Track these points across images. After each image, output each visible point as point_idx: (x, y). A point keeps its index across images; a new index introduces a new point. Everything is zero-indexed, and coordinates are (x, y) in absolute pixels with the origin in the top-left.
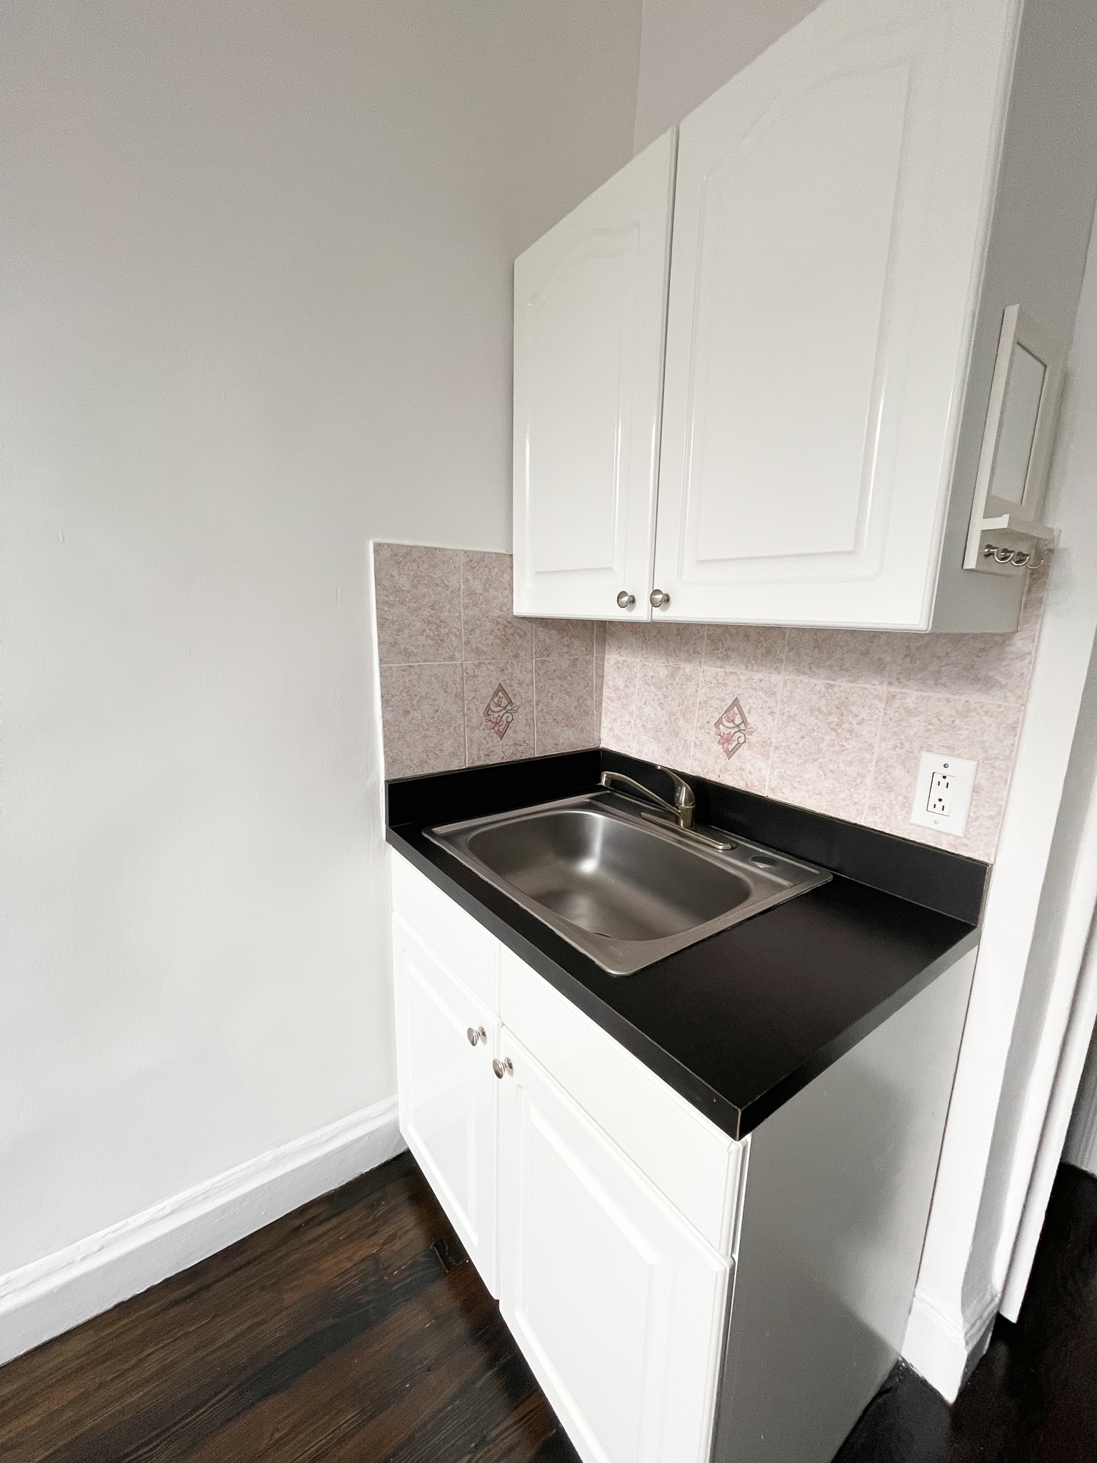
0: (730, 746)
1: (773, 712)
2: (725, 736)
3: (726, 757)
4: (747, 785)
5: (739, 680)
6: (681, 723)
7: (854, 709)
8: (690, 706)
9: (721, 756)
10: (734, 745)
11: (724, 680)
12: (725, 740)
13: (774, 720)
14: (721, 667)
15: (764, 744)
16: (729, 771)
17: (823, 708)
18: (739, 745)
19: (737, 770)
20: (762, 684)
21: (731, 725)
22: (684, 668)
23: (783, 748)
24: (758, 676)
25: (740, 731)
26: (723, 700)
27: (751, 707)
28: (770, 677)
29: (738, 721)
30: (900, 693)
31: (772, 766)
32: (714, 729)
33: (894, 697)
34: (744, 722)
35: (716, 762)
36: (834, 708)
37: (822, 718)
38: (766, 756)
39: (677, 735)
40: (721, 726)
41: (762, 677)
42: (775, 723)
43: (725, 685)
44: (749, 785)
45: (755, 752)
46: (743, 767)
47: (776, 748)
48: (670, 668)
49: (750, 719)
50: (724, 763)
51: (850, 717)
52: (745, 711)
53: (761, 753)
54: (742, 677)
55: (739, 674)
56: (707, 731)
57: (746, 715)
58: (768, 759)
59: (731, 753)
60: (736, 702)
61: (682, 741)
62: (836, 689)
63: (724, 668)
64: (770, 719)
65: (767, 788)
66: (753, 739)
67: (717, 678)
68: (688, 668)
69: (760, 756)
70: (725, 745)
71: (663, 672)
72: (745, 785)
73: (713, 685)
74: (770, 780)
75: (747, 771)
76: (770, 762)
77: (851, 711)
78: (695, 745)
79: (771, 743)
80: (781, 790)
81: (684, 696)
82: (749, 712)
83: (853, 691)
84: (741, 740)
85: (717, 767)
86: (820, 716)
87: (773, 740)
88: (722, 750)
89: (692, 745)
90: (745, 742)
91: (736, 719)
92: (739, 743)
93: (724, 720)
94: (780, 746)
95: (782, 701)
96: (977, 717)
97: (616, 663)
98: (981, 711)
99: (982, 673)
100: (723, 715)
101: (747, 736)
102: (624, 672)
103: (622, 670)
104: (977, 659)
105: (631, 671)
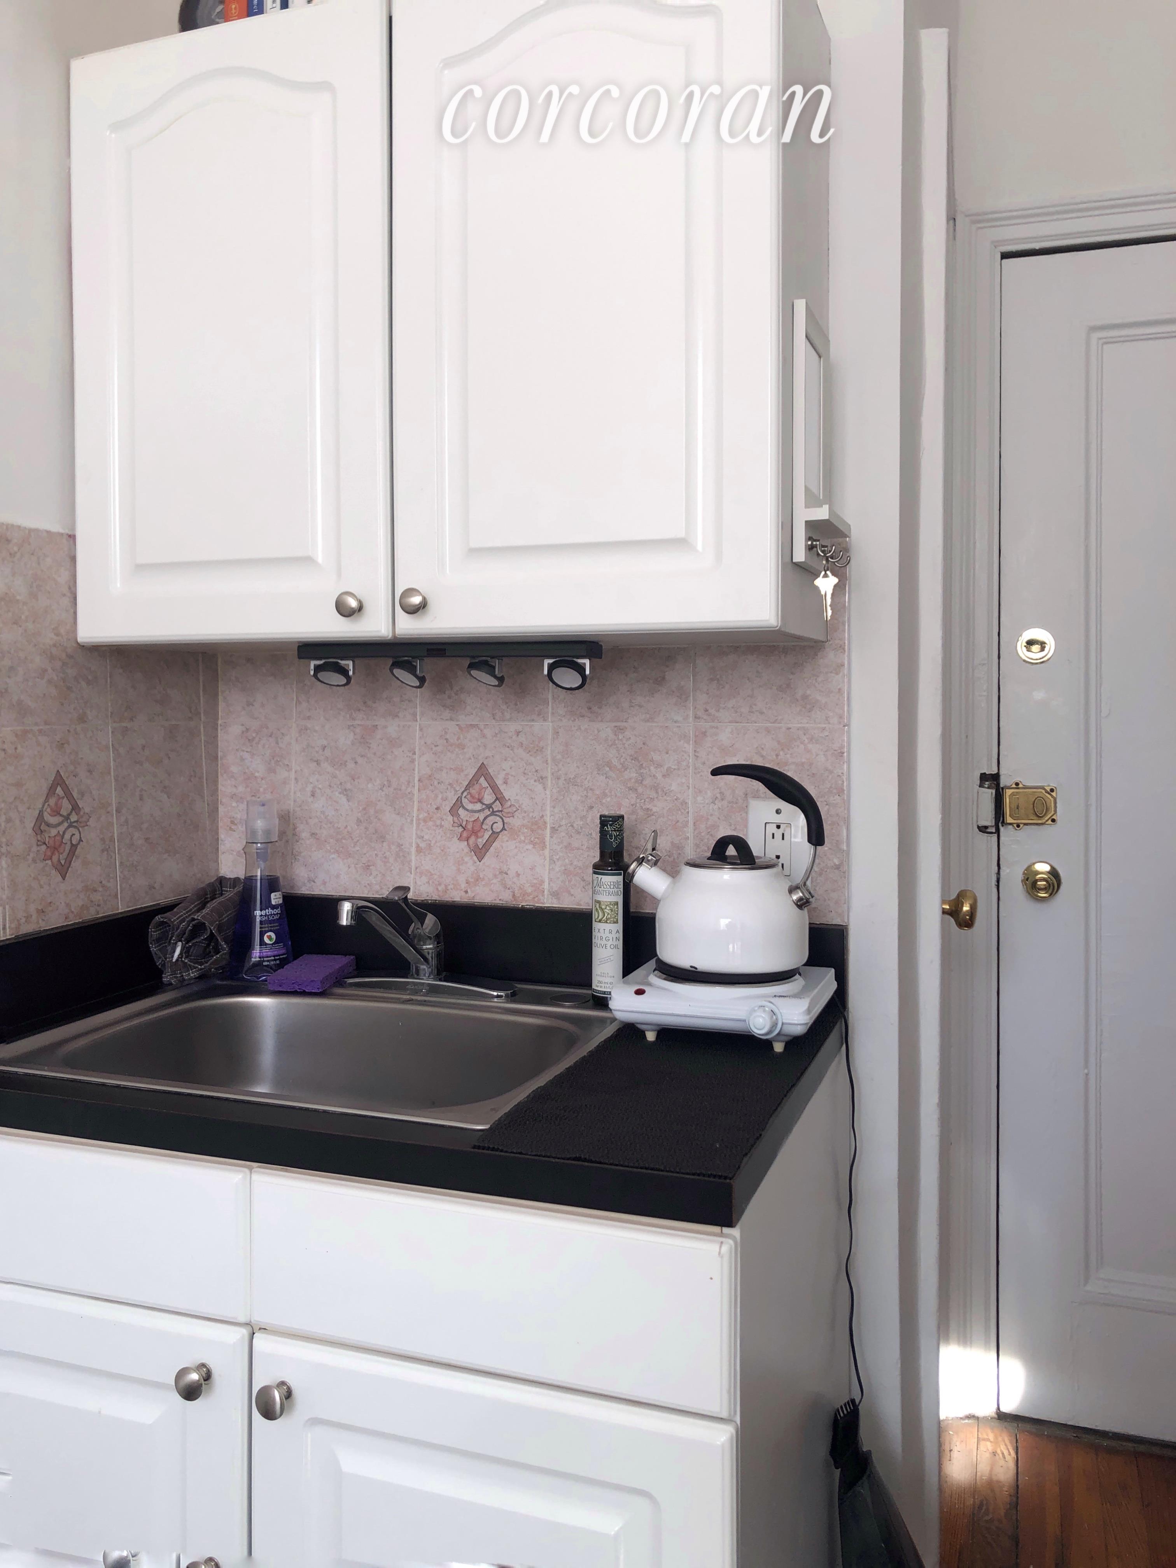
0: (480, 840)
1: (542, 778)
2: (470, 827)
3: (475, 858)
4: (514, 896)
5: (484, 736)
6: (389, 817)
7: (656, 757)
8: (403, 787)
9: (466, 859)
10: (486, 836)
11: (458, 739)
12: (469, 832)
13: (545, 788)
14: (451, 719)
15: (535, 827)
16: (483, 879)
17: (615, 762)
18: (495, 835)
19: (495, 876)
20: (522, 738)
21: (478, 806)
22: (385, 727)
23: (564, 828)
24: (513, 727)
25: (493, 813)
26: (459, 770)
27: (507, 774)
28: (531, 726)
29: (488, 798)
30: (712, 727)
31: (551, 859)
32: (450, 818)
33: (704, 734)
34: (499, 798)
35: (459, 870)
36: (628, 758)
37: (614, 775)
38: (541, 844)
39: (382, 838)
40: (461, 811)
41: (520, 728)
42: (548, 792)
43: (462, 747)
44: (517, 894)
45: (520, 842)
46: (505, 869)
47: (554, 830)
48: (358, 730)
49: (508, 793)
50: (473, 868)
51: (652, 768)
52: (499, 782)
53: (531, 842)
54: (487, 731)
55: (482, 727)
56: (438, 822)
57: (502, 788)
58: (543, 847)
59: (483, 851)
60: (482, 771)
61: (393, 847)
62: (628, 733)
63: (458, 720)
64: (539, 787)
65: (546, 892)
66: (515, 822)
67: (448, 737)
68: (392, 728)
69: (530, 847)
70: (472, 840)
71: (345, 739)
72: (511, 897)
73: (439, 749)
74: (550, 880)
75: (512, 873)
76: (547, 852)
77: (652, 760)
78: (419, 850)
79: (545, 823)
80: (569, 893)
81: (389, 773)
82: (505, 783)
83: (651, 733)
84: (498, 827)
85: (462, 879)
86: (611, 774)
87: (548, 819)
88: (467, 850)
89: (413, 849)
90: (504, 829)
91: (486, 796)
92: (493, 832)
93: (465, 801)
94: (560, 826)
95: (554, 759)
96: (802, 746)
97: (243, 732)
98: (804, 738)
99: (800, 693)
100: (462, 793)
101: (506, 820)
102: (264, 746)
103: (258, 743)
104: (791, 677)
105: (277, 743)
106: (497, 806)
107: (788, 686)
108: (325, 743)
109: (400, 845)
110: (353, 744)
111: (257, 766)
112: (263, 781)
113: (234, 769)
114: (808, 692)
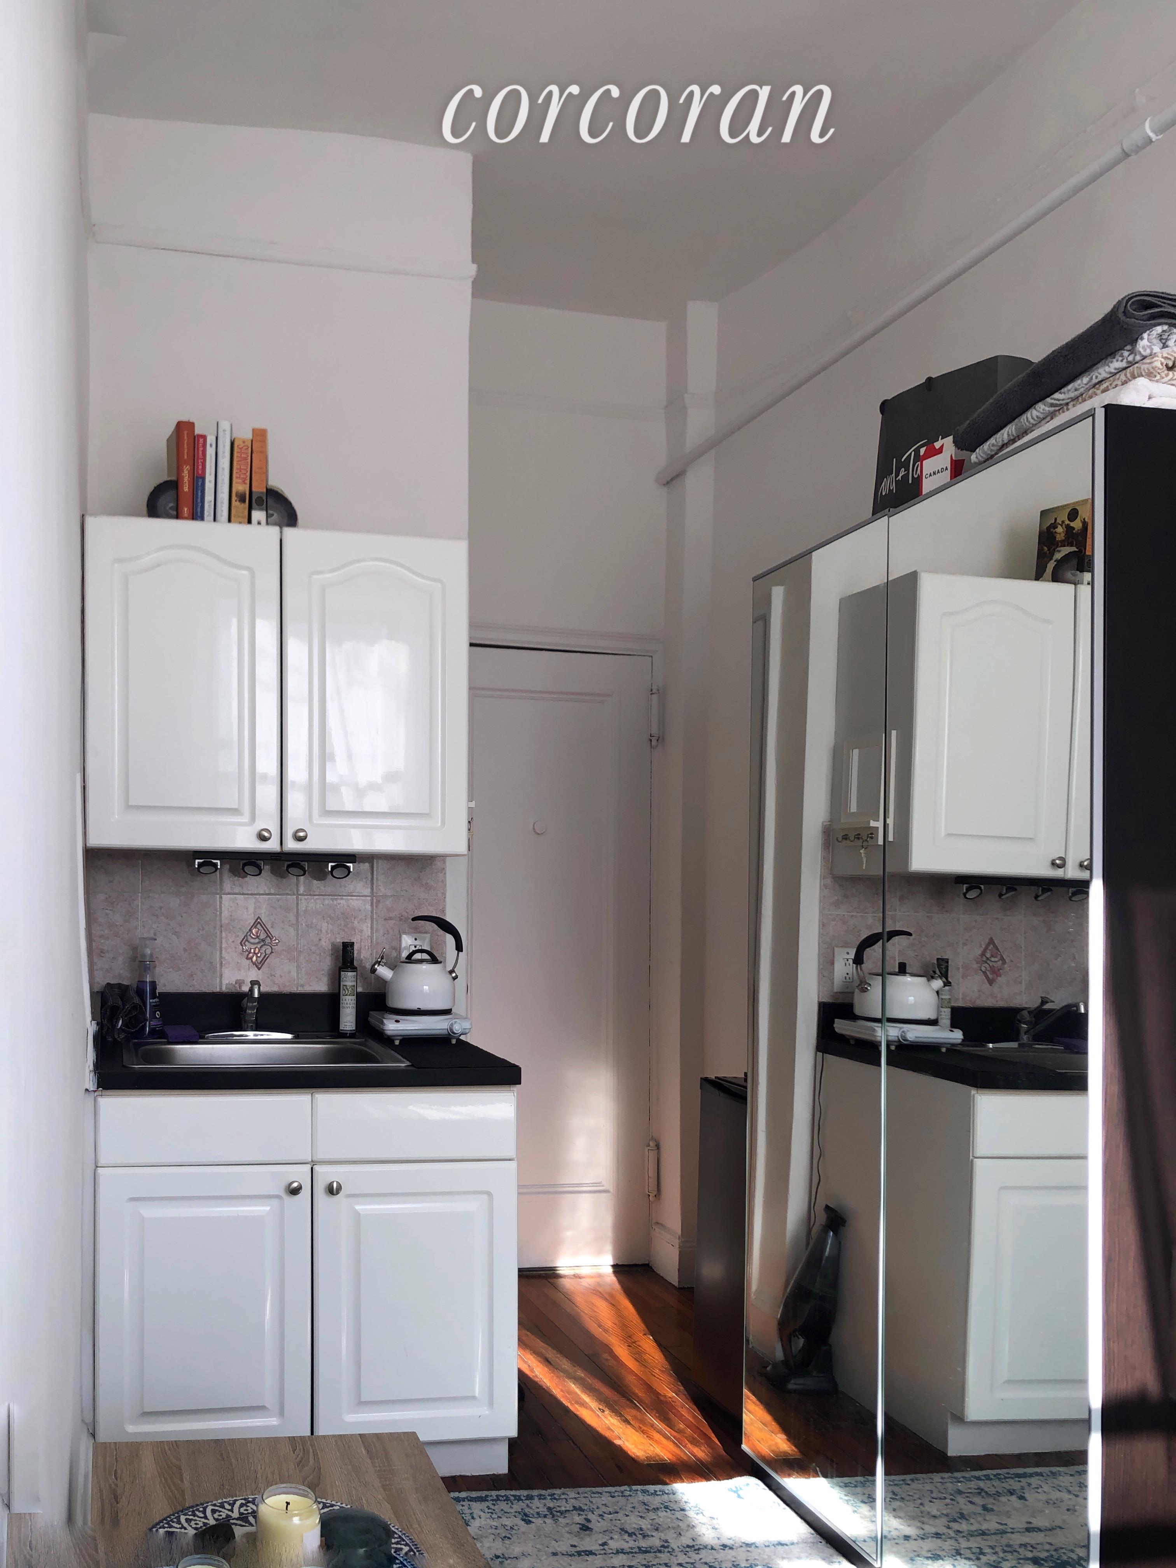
0: (258, 959)
2: (252, 952)
4: (279, 987)
5: (259, 902)
6: (202, 947)
7: (354, 913)
9: (251, 969)
10: (262, 957)
12: (252, 954)
15: (290, 951)
20: (281, 903)
21: (257, 940)
22: (199, 896)
25: (266, 944)
26: (245, 920)
27: (273, 923)
29: (263, 936)
32: (241, 947)
33: (379, 901)
34: (269, 935)
35: (246, 976)
40: (247, 943)
41: (279, 898)
44: (281, 987)
45: (281, 959)
46: (273, 973)
47: (300, 952)
48: (182, 898)
49: (274, 933)
51: (352, 919)
52: (268, 927)
53: (288, 959)
57: (270, 930)
59: (261, 964)
60: (258, 920)
61: (205, 964)
62: (339, 901)
65: (298, 984)
66: (278, 948)
67: (237, 902)
68: (204, 897)
69: (287, 961)
70: (254, 959)
71: (174, 902)
72: (277, 988)
75: (278, 976)
77: (352, 915)
79: (295, 948)
82: (272, 927)
83: (351, 901)
84: (268, 952)
88: (251, 964)
89: (219, 965)
90: (272, 952)
91: (261, 935)
92: (266, 954)
93: (249, 938)
94: (304, 950)
96: (425, 908)
97: (107, 898)
98: (427, 904)
99: (424, 882)
100: (247, 933)
101: (273, 947)
102: (121, 907)
103: (117, 905)
104: (421, 873)
105: (130, 905)
106: (268, 940)
107: (419, 877)
108: (161, 905)
109: (211, 963)
110: (179, 906)
111: (118, 918)
112: (122, 927)
113: (101, 920)
114: (428, 882)
